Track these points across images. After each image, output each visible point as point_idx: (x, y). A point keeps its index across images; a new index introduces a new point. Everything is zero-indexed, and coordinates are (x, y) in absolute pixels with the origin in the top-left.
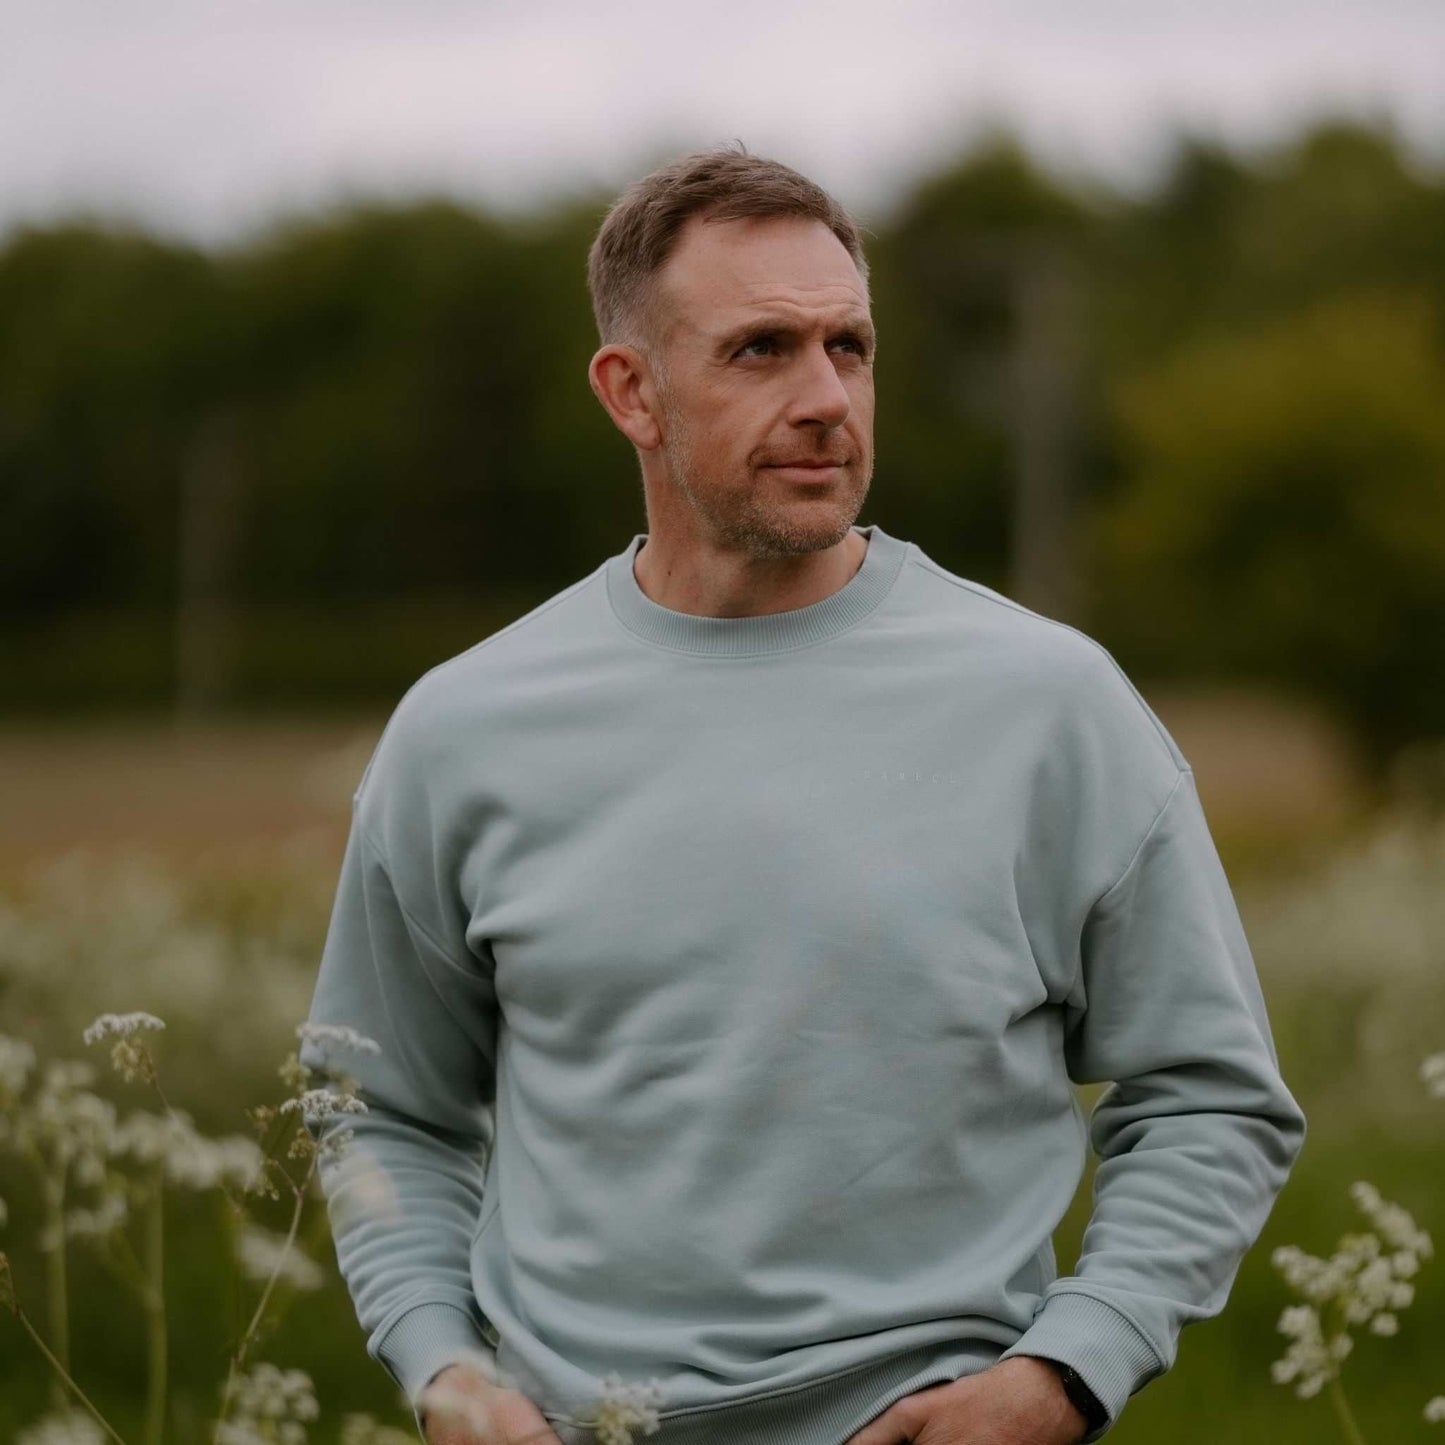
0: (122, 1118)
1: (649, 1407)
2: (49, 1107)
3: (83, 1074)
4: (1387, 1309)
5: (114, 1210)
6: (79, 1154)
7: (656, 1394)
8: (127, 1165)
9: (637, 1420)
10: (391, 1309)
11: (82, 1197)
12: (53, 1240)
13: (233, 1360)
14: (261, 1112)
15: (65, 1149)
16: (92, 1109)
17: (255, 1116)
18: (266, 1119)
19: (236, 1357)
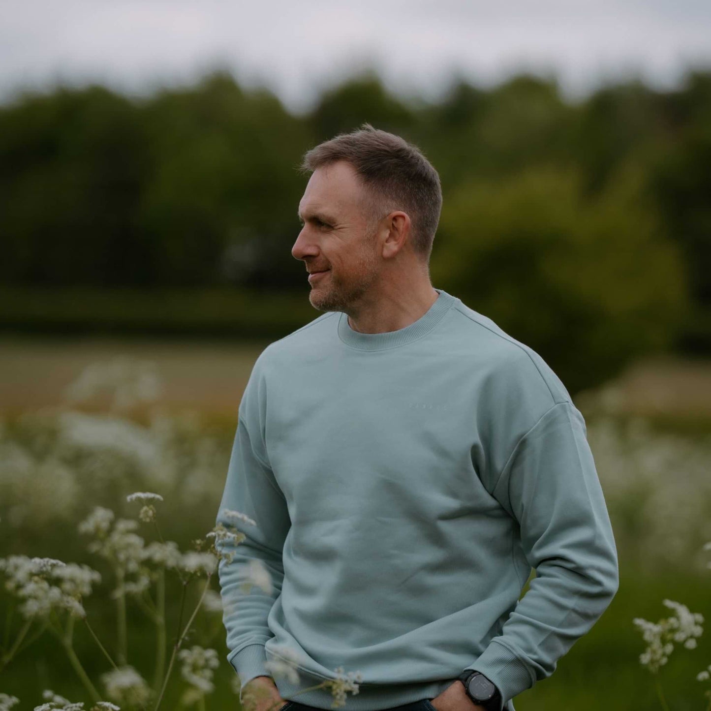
0: (146, 545)
1: (355, 683)
2: (116, 538)
3: (132, 525)
4: (692, 637)
5: (144, 582)
6: (128, 559)
7: (359, 677)
8: (149, 564)
9: (349, 688)
10: (242, 642)
11: (132, 577)
12: (119, 594)
13: (175, 647)
14: (198, 542)
15: (122, 556)
16: (135, 540)
17: (195, 543)
18: (200, 544)
19: (177, 645)
